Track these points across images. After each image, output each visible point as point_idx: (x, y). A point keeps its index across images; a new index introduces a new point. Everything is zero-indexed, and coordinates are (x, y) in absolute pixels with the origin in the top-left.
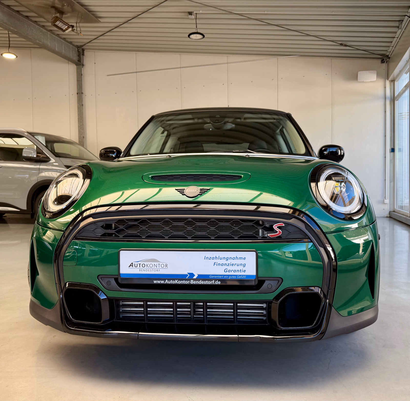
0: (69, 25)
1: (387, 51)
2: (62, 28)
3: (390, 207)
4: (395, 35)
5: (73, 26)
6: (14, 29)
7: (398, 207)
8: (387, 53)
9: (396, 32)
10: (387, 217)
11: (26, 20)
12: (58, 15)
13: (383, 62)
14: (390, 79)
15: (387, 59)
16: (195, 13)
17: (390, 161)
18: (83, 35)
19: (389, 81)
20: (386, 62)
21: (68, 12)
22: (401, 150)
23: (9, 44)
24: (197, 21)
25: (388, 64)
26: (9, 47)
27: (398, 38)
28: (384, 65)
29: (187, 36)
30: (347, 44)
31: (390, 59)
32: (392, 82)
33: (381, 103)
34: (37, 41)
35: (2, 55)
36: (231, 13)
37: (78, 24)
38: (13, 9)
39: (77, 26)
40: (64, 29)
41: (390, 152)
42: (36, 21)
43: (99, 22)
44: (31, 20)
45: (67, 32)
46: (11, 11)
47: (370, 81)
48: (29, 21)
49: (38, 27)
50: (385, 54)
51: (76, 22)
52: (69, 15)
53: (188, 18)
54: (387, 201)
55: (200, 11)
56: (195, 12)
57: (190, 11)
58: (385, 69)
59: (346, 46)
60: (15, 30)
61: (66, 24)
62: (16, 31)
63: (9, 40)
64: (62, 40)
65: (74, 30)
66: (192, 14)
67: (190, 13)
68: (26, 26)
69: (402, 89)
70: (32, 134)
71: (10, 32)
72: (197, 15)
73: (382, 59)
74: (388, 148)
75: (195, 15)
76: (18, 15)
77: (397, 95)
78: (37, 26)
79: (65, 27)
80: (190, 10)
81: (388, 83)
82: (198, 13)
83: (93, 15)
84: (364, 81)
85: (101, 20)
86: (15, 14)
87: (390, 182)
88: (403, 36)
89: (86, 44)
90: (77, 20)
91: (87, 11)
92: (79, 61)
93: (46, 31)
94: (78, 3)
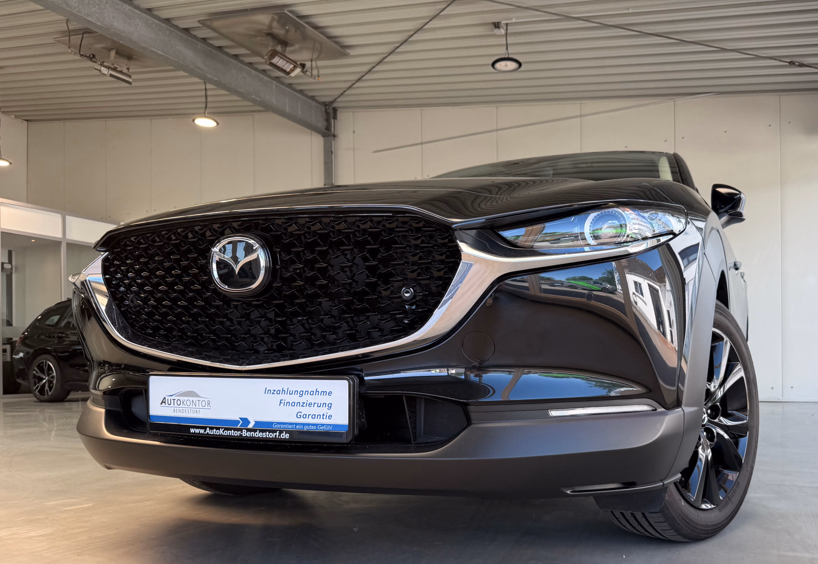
0: (296, 63)
2: (284, 68)
5: (304, 66)
6: (213, 77)
11: (235, 62)
12: (279, 48)
16: (504, 24)
21: (295, 43)
23: (206, 103)
24: (508, 39)
26: (206, 107)
29: (490, 66)
30: (804, 62)
34: (253, 96)
35: (193, 121)
36: (568, 18)
37: (314, 63)
38: (211, 44)
39: (312, 65)
40: (287, 70)
42: (251, 64)
43: (345, 55)
44: (242, 62)
46: (209, 48)
48: (240, 64)
49: (244, 66)
51: (310, 58)
52: (297, 46)
53: (494, 36)
55: (511, 19)
57: (496, 21)
59: (802, 65)
60: (215, 79)
61: (290, 61)
63: (206, 96)
64: (296, 94)
66: (500, 26)
67: (497, 25)
68: (234, 72)
71: (206, 82)
72: (508, 28)
75: (505, 27)
76: (221, 54)
78: (253, 72)
79: (288, 67)
80: (495, 18)
82: (510, 23)
83: (337, 43)
85: (352, 52)
86: (216, 52)
89: (336, 99)
90: (313, 55)
91: (324, 38)
92: (328, 128)
93: (269, 79)
94: (308, 23)
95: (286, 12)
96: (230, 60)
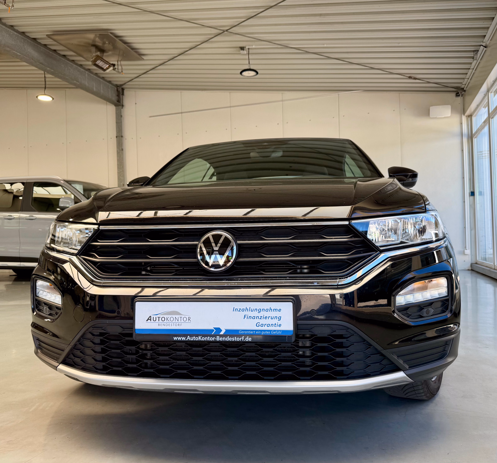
0: (110, 63)
1: (461, 83)
2: (103, 67)
3: (472, 259)
4: (470, 66)
5: (114, 65)
6: (51, 70)
7: (480, 259)
8: (462, 85)
9: (471, 63)
10: (469, 270)
11: (63, 59)
12: (98, 53)
13: (457, 95)
14: (466, 114)
15: (462, 92)
17: (470, 206)
18: (125, 73)
19: (465, 116)
20: (461, 95)
21: (109, 50)
22: (483, 193)
23: (45, 84)
24: (250, 56)
25: (464, 98)
26: (45, 88)
27: (473, 69)
28: (459, 99)
29: (239, 73)
30: (417, 77)
31: (465, 92)
32: (469, 117)
33: (457, 141)
34: (75, 82)
35: (37, 97)
36: (287, 47)
37: (119, 62)
38: (49, 48)
39: (118, 65)
40: (105, 68)
41: (469, 196)
42: (74, 61)
43: (143, 59)
44: (68, 60)
45: (108, 71)
46: (47, 50)
47: (443, 117)
48: (66, 61)
49: (76, 66)
50: (460, 87)
51: (117, 60)
52: (110, 53)
53: (240, 54)
54: (468, 252)
55: (252, 46)
56: (247, 47)
57: (242, 46)
58: (460, 103)
59: (415, 79)
61: (107, 62)
62: (53, 72)
63: (45, 81)
64: (100, 79)
65: (115, 69)
66: (244, 49)
67: (242, 48)
68: (63, 66)
69: (481, 125)
70: (69, 182)
71: (46, 73)
72: (250, 50)
73: (457, 92)
74: (467, 192)
75: (248, 50)
76: (55, 54)
77: (475, 131)
79: (105, 66)
80: (242, 44)
81: (464, 118)
82: (251, 48)
83: (136, 52)
84: (437, 117)
85: (145, 58)
86: (52, 53)
87: (471, 230)
88: (479, 66)
89: (126, 83)
90: (118, 58)
91: (130, 49)
92: (119, 101)
93: (83, 70)
94: (120, 40)
95: (109, 34)
96: (60, 58)
